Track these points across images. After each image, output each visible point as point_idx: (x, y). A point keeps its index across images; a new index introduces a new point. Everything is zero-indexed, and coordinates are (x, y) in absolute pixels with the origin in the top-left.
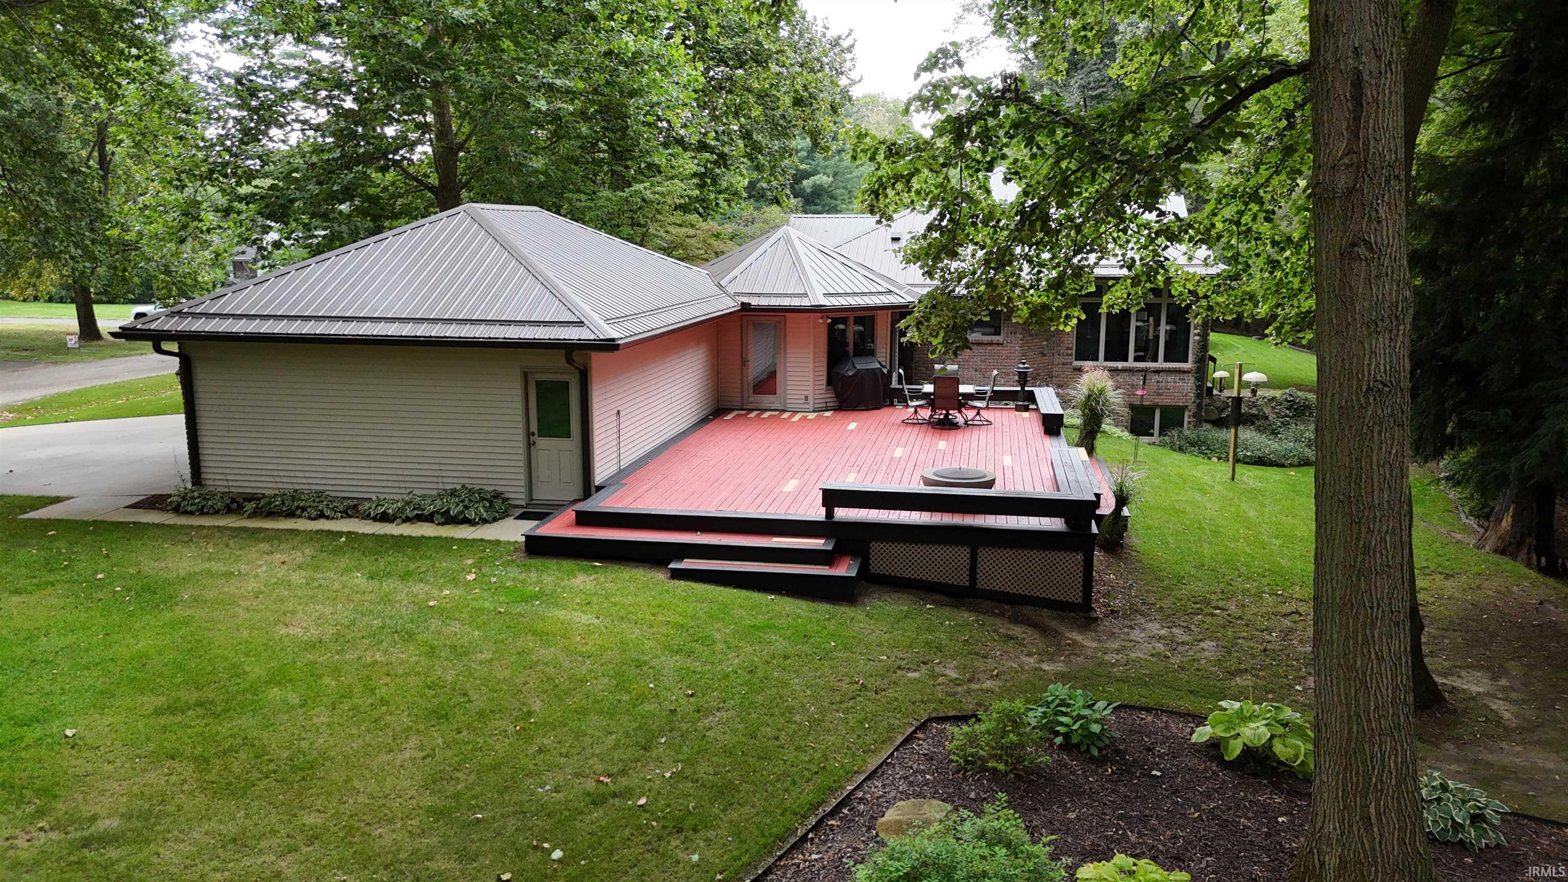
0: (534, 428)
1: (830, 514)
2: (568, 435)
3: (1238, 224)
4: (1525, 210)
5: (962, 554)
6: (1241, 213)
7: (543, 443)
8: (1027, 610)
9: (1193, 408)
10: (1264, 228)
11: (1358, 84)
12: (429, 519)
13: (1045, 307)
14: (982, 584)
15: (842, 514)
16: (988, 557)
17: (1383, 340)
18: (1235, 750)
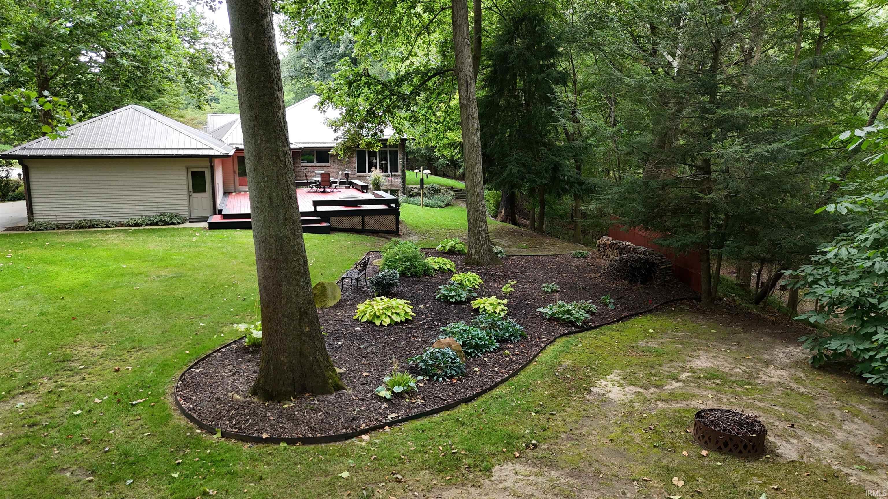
0: (191, 189)
1: (315, 209)
2: (205, 191)
3: (426, 116)
4: (500, 113)
5: (360, 219)
6: (426, 113)
7: (195, 195)
8: (380, 234)
9: (401, 189)
10: (433, 118)
11: (467, 82)
12: (157, 224)
13: (370, 143)
14: (366, 227)
15: (319, 209)
16: (368, 219)
17: (475, 137)
18: (447, 248)
